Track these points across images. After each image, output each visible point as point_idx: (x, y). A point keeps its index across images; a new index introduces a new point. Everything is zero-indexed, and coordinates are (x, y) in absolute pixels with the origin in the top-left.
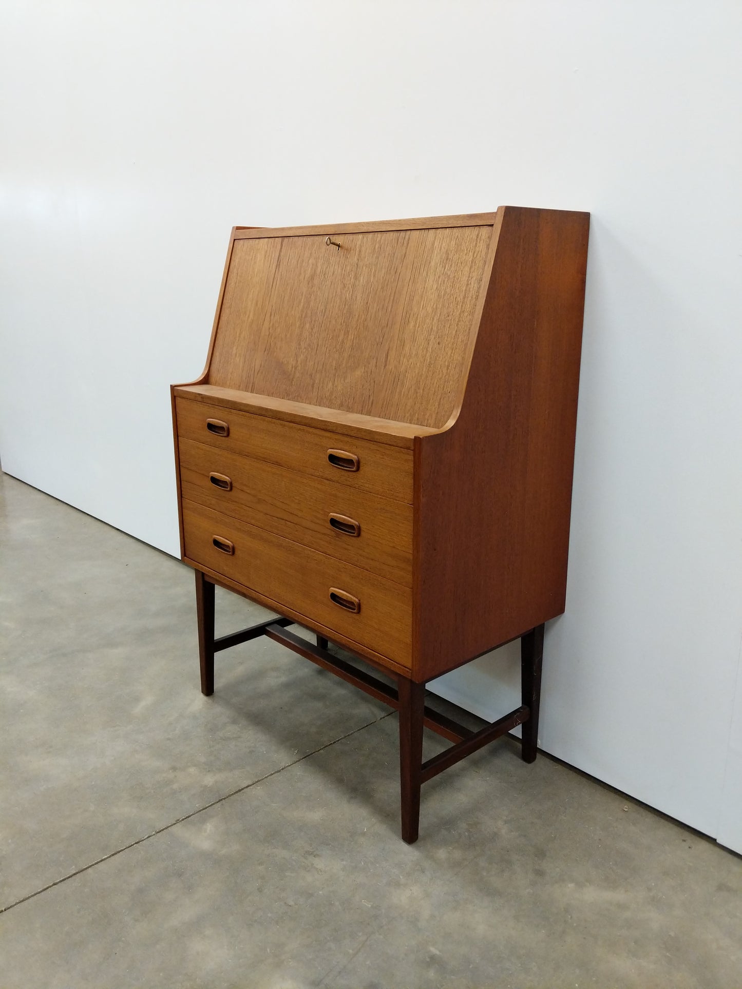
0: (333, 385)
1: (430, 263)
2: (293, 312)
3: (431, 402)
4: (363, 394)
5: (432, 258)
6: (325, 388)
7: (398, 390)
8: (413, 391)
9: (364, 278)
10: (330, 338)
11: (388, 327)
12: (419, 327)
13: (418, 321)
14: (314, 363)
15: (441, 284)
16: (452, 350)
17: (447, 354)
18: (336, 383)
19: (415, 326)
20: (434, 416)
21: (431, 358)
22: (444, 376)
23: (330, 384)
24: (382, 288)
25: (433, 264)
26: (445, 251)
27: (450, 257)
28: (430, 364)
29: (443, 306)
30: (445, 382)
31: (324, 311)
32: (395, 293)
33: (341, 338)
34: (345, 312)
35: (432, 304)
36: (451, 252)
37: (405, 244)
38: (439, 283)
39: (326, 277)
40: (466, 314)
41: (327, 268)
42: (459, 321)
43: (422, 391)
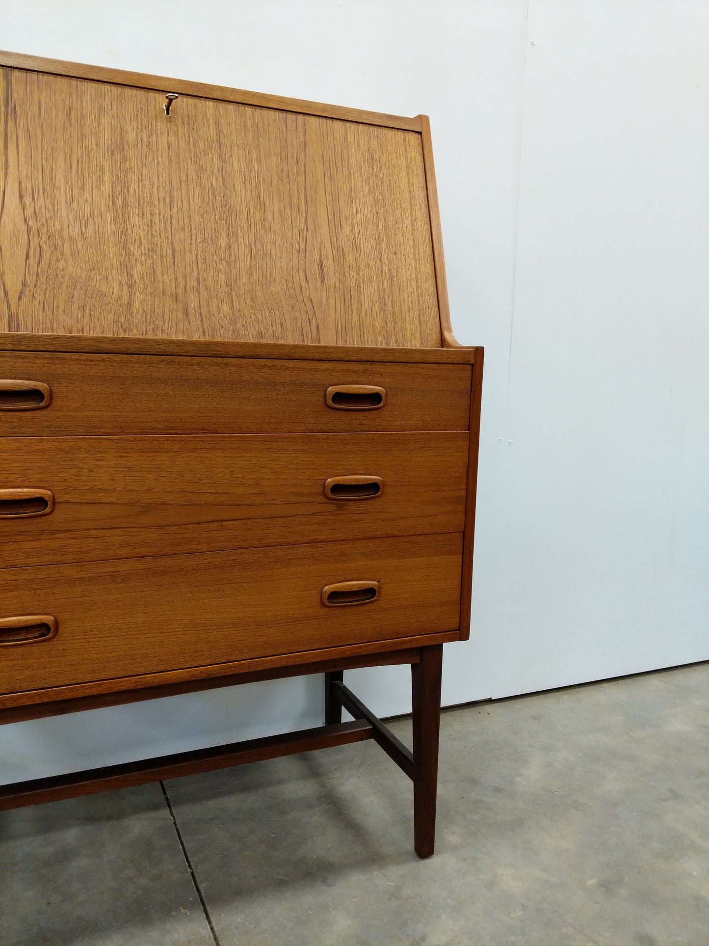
0: (232, 308)
1: (349, 159)
2: (87, 195)
3: (408, 319)
4: (296, 319)
5: (350, 154)
6: (216, 314)
7: (355, 310)
8: (378, 309)
9: (239, 160)
10: (199, 240)
11: (310, 232)
12: (359, 233)
13: (356, 227)
14: (176, 279)
15: (374, 186)
16: (416, 261)
17: (410, 265)
18: (237, 306)
19: (352, 231)
20: (418, 336)
21: (390, 270)
22: (415, 289)
23: (225, 308)
24: (280, 179)
25: (353, 160)
26: (366, 149)
27: (376, 157)
28: (391, 278)
29: (386, 212)
30: (418, 296)
31: (168, 200)
32: (305, 188)
33: (223, 242)
34: (218, 204)
35: (370, 208)
36: (376, 153)
37: (300, 130)
38: (371, 184)
39: (154, 149)
40: (420, 223)
41: (149, 137)
42: (413, 230)
43: (391, 309)
